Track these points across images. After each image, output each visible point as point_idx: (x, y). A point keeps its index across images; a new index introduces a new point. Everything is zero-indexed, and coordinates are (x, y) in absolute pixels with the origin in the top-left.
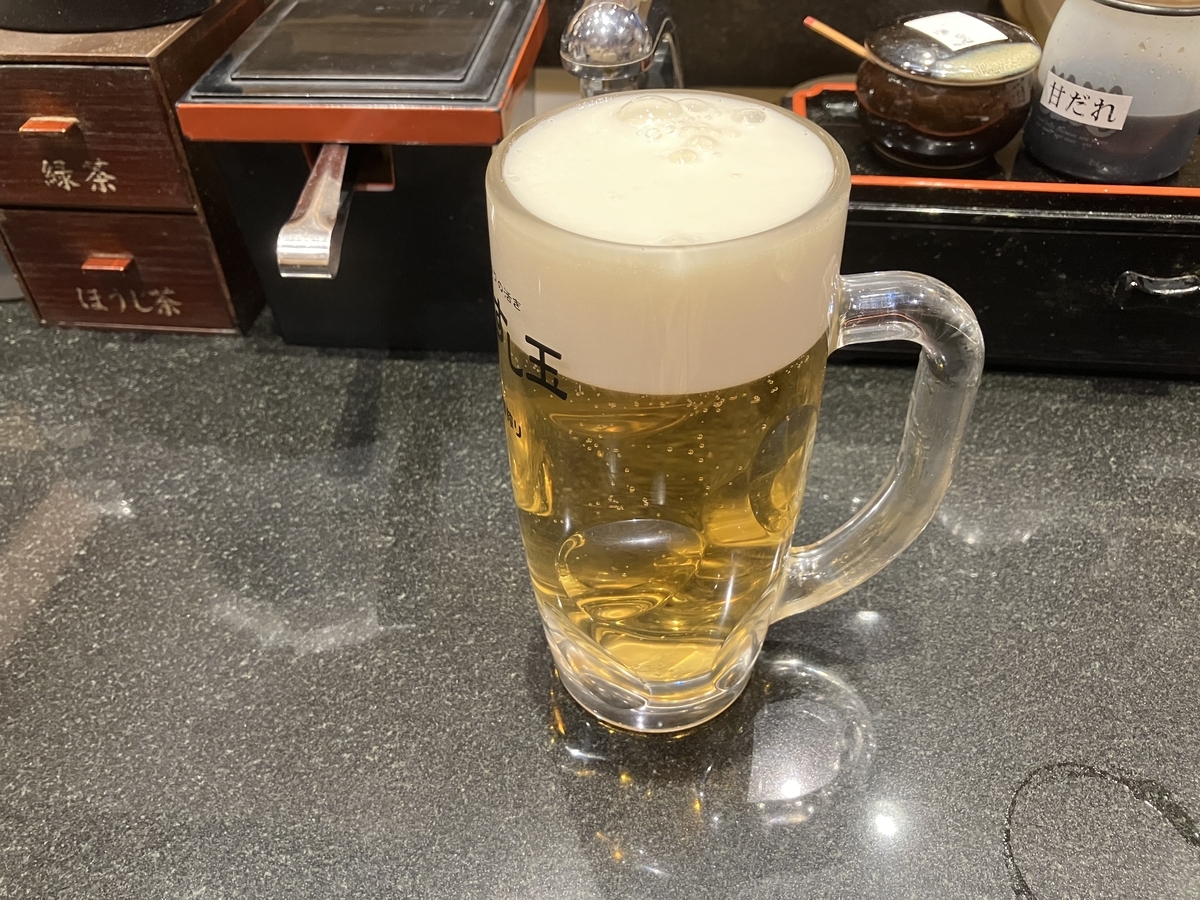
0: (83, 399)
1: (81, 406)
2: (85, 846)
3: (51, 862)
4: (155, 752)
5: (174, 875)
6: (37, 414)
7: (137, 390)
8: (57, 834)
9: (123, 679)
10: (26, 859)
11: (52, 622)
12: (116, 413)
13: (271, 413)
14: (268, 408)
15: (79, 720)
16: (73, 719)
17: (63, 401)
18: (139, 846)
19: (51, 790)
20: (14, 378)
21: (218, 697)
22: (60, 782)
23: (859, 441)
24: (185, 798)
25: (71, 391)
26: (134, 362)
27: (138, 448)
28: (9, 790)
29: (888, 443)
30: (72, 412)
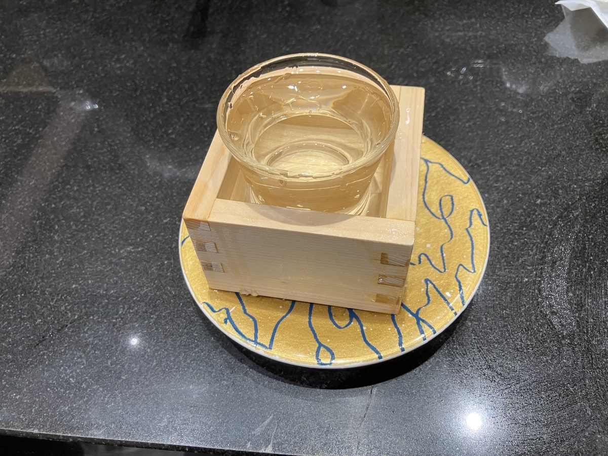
0: (66, 26)
1: (65, 29)
2: (109, 207)
3: (94, 214)
4: (134, 169)
5: (153, 215)
6: (44, 34)
7: (93, 20)
8: (95, 203)
9: (113, 141)
10: (82, 214)
11: (73, 121)
12: (84, 31)
13: (164, 26)
14: (161, 23)
15: (95, 159)
16: (92, 159)
17: (56, 27)
18: (135, 205)
19: (89, 187)
20: (29, 19)
21: (160, 146)
22: (92, 184)
23: (470, 18)
24: (152, 185)
25: (59, 23)
26: (88, 8)
27: (99, 45)
28: (68, 189)
29: (484, 17)
30: (61, 32)
